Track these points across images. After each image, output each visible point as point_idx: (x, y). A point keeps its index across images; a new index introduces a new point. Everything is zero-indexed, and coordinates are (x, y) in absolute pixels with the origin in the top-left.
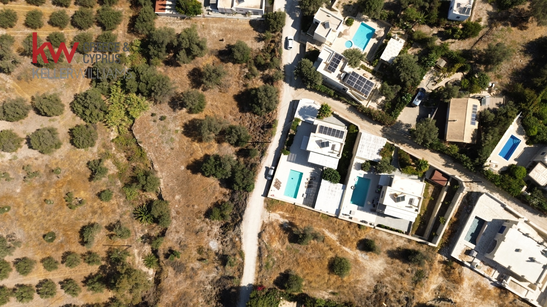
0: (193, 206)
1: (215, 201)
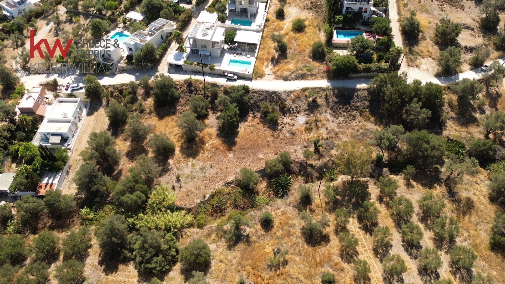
0: (268, 141)
1: (261, 124)
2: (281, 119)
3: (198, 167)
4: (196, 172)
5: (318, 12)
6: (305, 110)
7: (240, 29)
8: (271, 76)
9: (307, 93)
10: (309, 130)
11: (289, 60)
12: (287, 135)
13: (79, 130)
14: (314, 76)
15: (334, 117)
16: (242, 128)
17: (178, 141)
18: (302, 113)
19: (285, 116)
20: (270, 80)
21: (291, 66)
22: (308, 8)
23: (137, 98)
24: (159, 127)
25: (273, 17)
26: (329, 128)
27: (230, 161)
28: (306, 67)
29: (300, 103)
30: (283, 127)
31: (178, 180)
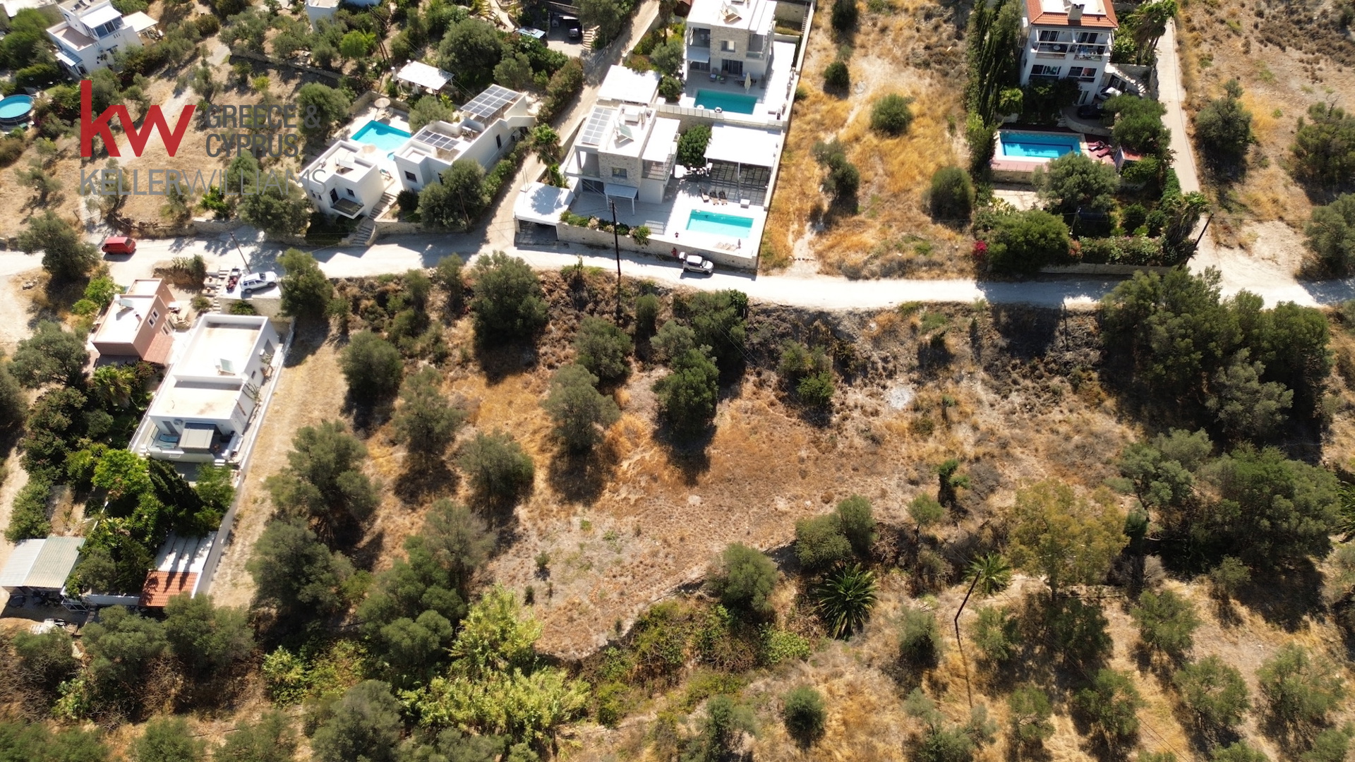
2: (838, 392)
3: (600, 533)
4: (593, 547)
5: (946, 74)
6: (911, 369)
7: (722, 123)
8: (811, 263)
9: (917, 319)
10: (922, 429)
11: (862, 217)
12: (859, 442)
13: (262, 410)
14: (936, 268)
15: (998, 391)
16: (726, 417)
17: (542, 450)
18: (901, 378)
19: (850, 385)
20: (807, 276)
21: (870, 237)
22: (918, 61)
23: (428, 318)
24: (488, 406)
25: (815, 88)
26: (983, 427)
27: (692, 516)
28: (914, 239)
29: (895, 348)
30: (845, 419)
31: (543, 572)
